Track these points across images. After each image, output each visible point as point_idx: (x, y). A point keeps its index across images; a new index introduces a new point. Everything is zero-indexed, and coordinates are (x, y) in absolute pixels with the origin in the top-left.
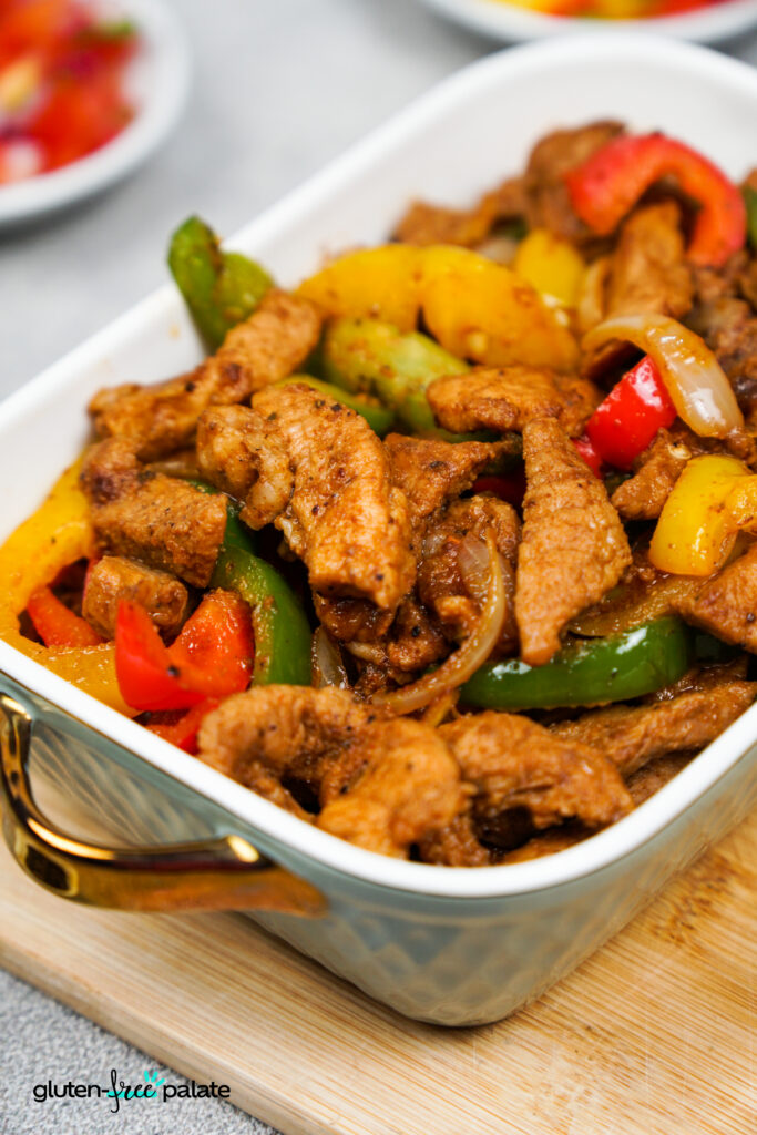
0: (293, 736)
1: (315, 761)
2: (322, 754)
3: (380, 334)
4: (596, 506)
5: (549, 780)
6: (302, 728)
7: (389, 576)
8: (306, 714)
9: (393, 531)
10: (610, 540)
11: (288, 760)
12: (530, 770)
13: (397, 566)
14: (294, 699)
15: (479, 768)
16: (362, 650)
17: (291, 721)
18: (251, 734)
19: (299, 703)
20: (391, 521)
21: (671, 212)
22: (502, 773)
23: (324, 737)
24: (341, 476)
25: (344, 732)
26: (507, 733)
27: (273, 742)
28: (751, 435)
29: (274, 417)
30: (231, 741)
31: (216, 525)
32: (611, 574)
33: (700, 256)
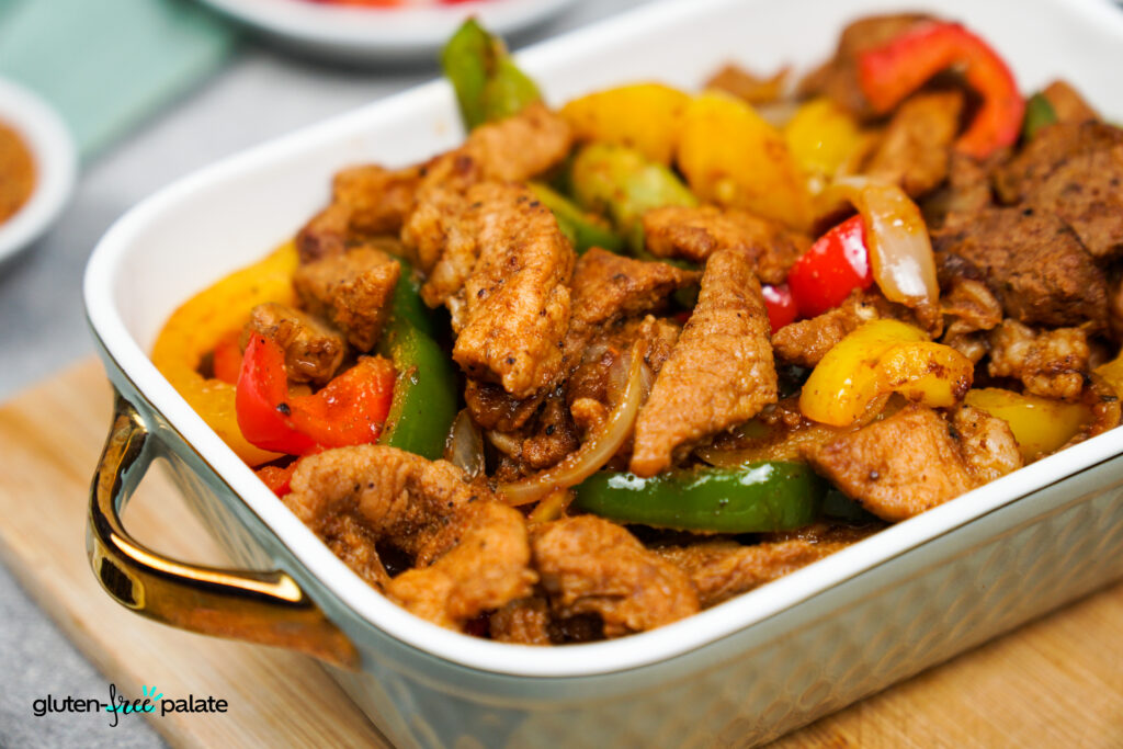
0: (393, 500)
1: (415, 532)
2: (423, 526)
3: (626, 160)
4: (749, 338)
5: (624, 590)
6: (405, 494)
7: (522, 362)
8: (411, 481)
9: (542, 322)
10: (754, 373)
11: (387, 524)
12: (608, 576)
13: (536, 357)
14: (400, 463)
15: (555, 562)
16: (501, 440)
17: (393, 484)
18: (345, 485)
19: (405, 468)
20: (543, 312)
21: (954, 103)
22: (578, 573)
23: (426, 509)
24: (513, 263)
25: (446, 507)
26: (595, 535)
27: (369, 499)
28: (943, 311)
29: (479, 205)
30: (320, 486)
31: (378, 285)
32: (746, 407)
33: (966, 146)
